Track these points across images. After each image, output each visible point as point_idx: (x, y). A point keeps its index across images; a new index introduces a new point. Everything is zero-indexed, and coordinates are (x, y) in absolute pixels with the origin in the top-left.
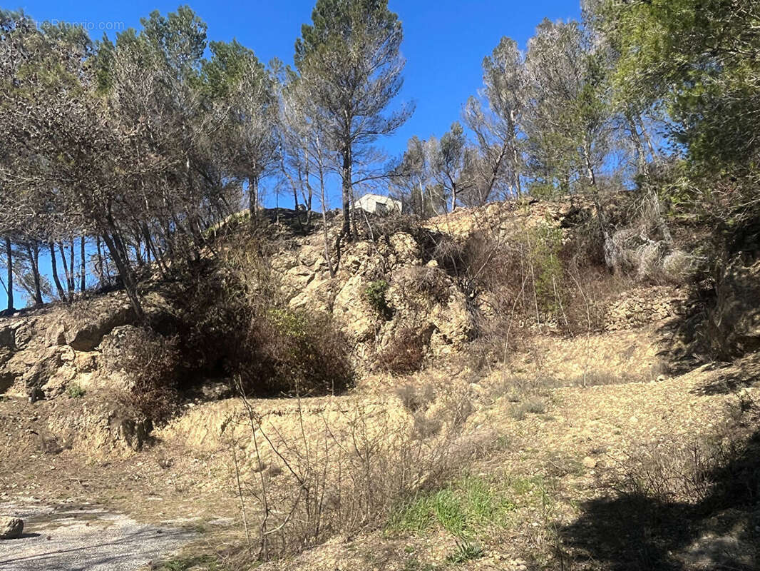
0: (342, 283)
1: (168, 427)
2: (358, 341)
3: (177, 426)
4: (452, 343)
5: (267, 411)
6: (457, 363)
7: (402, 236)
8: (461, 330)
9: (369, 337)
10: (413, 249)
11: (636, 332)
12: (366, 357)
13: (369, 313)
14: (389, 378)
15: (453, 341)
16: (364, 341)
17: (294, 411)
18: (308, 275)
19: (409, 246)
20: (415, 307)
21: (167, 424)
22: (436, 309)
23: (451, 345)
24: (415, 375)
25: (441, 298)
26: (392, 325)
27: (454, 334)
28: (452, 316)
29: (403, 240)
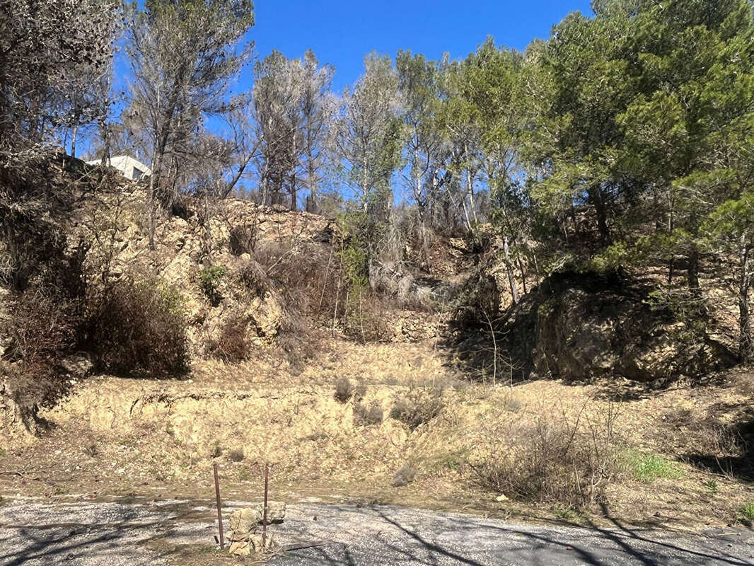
0: (168, 259)
1: (57, 408)
2: (189, 324)
3: (65, 406)
4: (264, 336)
5: (184, 394)
6: (275, 355)
7: (218, 223)
8: (274, 325)
9: (199, 321)
10: (227, 238)
11: (416, 346)
12: (194, 341)
13: (197, 296)
14: (221, 365)
15: (267, 334)
16: (193, 325)
17: (216, 396)
18: (122, 241)
19: (224, 234)
20: (237, 297)
21: (55, 404)
22: (256, 302)
23: (264, 338)
24: (242, 364)
25: (260, 292)
26: (219, 312)
27: (269, 327)
28: (269, 311)
29: (219, 226)
